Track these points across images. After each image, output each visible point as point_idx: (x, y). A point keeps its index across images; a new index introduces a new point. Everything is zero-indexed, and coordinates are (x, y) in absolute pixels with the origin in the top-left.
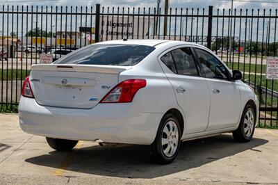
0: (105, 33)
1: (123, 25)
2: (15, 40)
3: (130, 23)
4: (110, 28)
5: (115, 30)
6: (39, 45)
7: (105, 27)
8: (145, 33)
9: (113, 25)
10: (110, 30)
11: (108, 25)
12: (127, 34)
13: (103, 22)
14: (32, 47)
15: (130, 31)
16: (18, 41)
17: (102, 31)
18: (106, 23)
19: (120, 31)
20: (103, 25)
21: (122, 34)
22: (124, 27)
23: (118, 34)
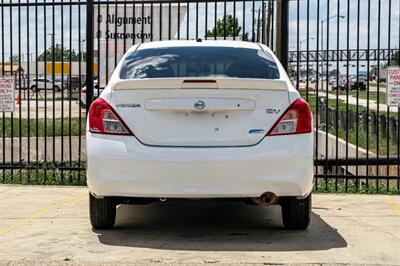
1: (134, 21)
2: (15, 68)
3: (146, 16)
4: (112, 27)
5: (120, 30)
6: (58, 77)
7: (103, 25)
9: (117, 21)
11: (108, 21)
12: (143, 35)
13: (99, 16)
14: (46, 81)
15: (147, 30)
16: (20, 69)
17: (99, 32)
18: (104, 19)
19: (129, 30)
20: (99, 22)
21: (134, 36)
22: (136, 24)
23: (125, 36)
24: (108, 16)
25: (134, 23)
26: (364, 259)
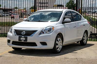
0: (38, 6)
2: (25, 11)
3: (47, 2)
4: (40, 4)
5: (41, 5)
7: (38, 4)
8: (53, 6)
9: (41, 3)
10: (40, 5)
11: (39, 3)
12: (46, 6)
13: (37, 2)
15: (47, 5)
16: (26, 11)
18: (38, 3)
20: (37, 3)
21: (44, 7)
22: (45, 4)
23: (43, 7)
24: (39, 2)
25: (44, 4)
26: (86, 57)
